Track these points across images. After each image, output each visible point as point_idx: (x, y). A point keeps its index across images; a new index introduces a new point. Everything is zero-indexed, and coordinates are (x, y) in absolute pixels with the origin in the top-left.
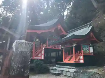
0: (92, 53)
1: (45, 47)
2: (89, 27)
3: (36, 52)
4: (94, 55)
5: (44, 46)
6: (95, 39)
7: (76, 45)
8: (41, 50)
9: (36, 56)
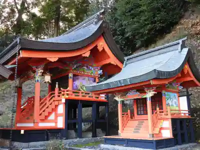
0: (187, 112)
1: (67, 97)
2: (182, 49)
3: (43, 109)
4: (190, 117)
5: (63, 95)
6: (193, 78)
7: (155, 94)
8: (56, 103)
9: (42, 121)
